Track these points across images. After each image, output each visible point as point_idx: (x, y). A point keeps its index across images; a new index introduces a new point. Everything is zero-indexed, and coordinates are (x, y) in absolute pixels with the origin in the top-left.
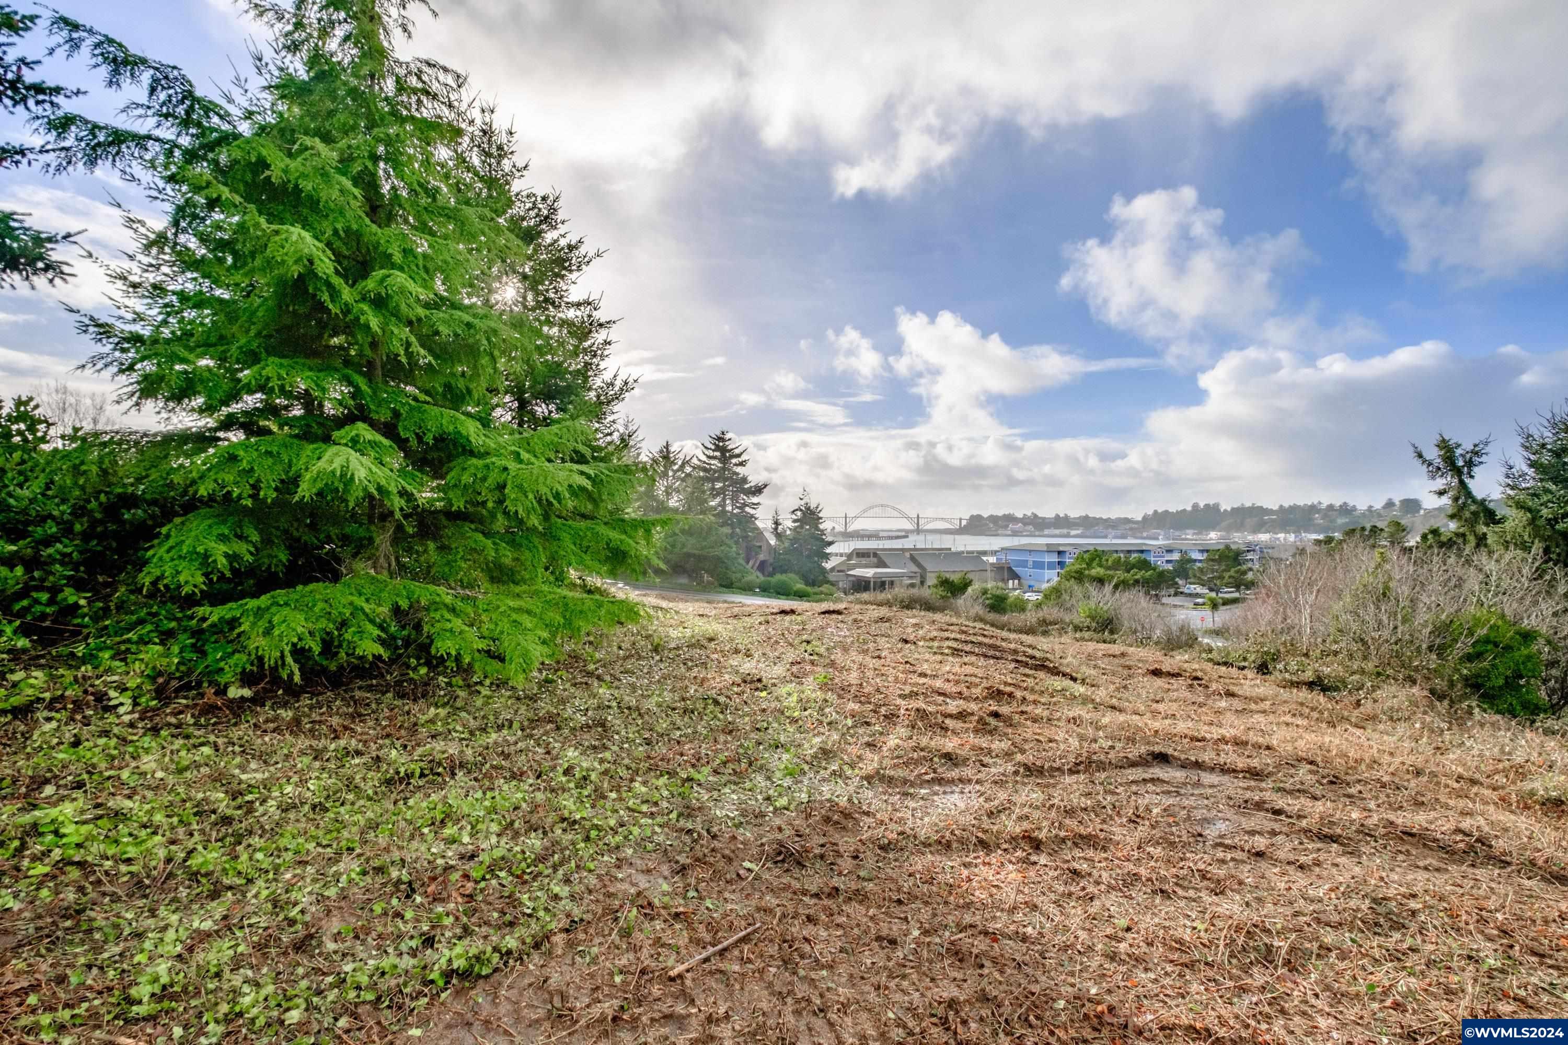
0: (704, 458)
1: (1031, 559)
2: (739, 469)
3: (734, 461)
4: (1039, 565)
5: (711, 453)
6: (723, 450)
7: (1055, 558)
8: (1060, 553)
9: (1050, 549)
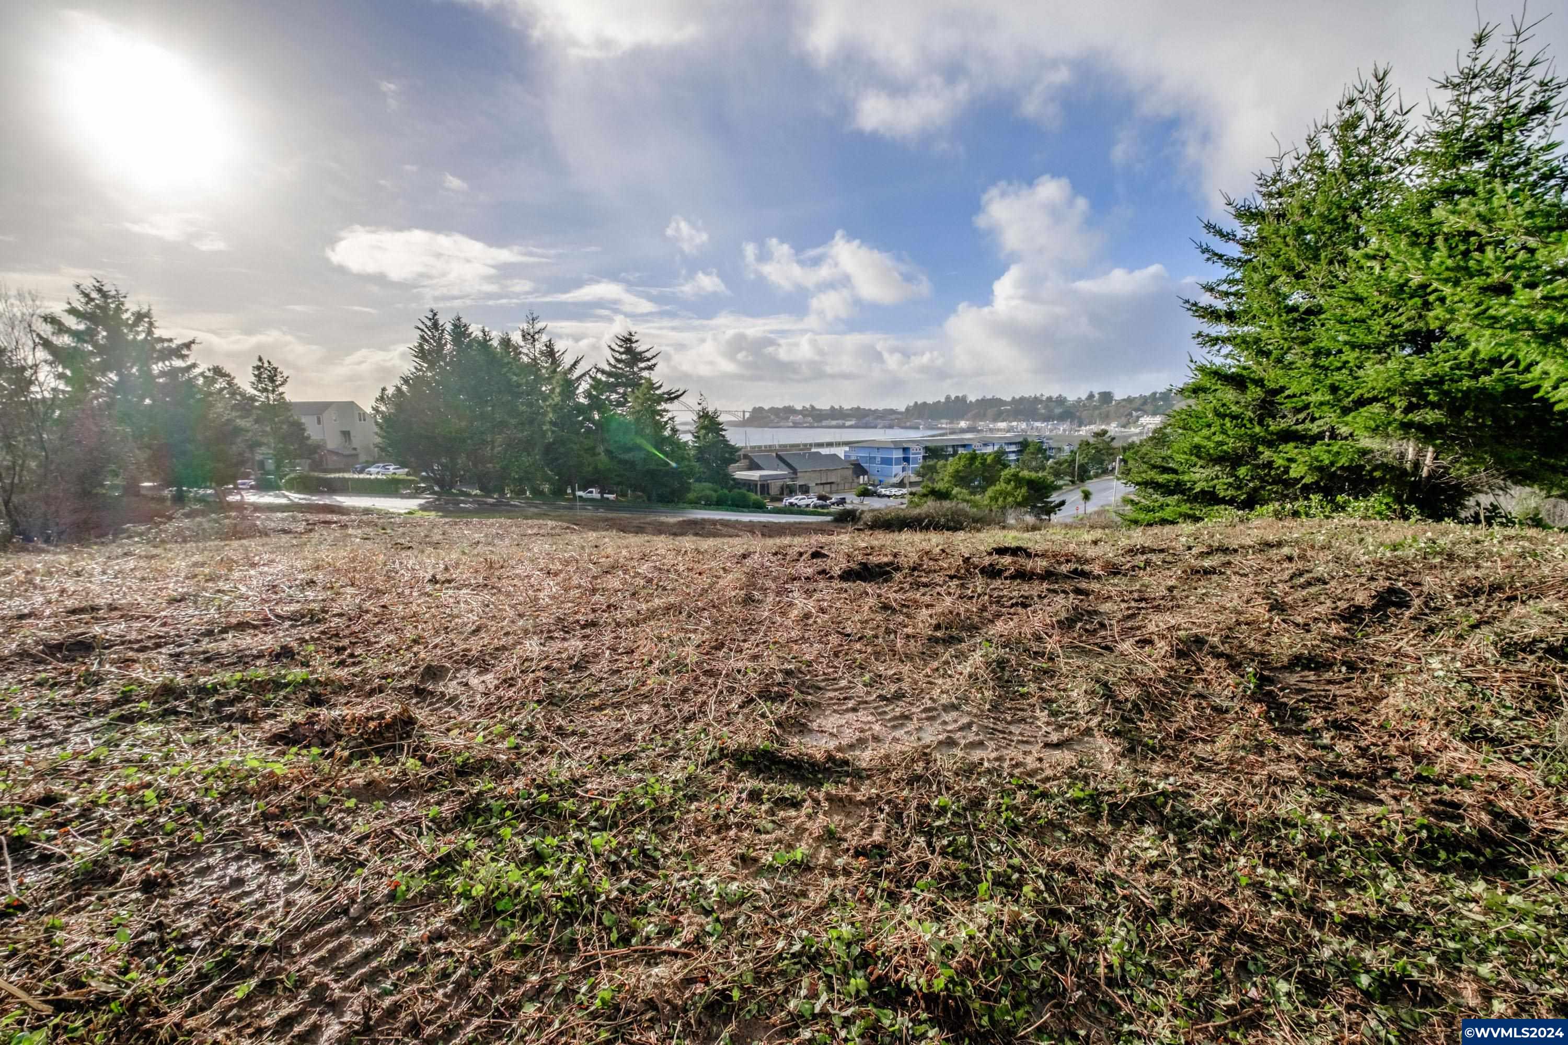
0: (613, 361)
1: (879, 456)
2: (645, 374)
3: (642, 365)
4: (887, 461)
5: (617, 355)
6: (629, 351)
7: (900, 454)
8: (905, 450)
9: (897, 445)
